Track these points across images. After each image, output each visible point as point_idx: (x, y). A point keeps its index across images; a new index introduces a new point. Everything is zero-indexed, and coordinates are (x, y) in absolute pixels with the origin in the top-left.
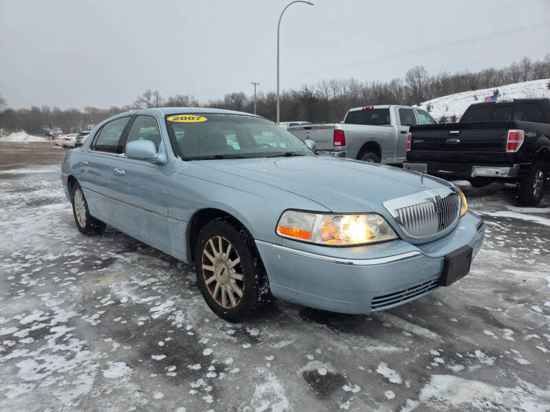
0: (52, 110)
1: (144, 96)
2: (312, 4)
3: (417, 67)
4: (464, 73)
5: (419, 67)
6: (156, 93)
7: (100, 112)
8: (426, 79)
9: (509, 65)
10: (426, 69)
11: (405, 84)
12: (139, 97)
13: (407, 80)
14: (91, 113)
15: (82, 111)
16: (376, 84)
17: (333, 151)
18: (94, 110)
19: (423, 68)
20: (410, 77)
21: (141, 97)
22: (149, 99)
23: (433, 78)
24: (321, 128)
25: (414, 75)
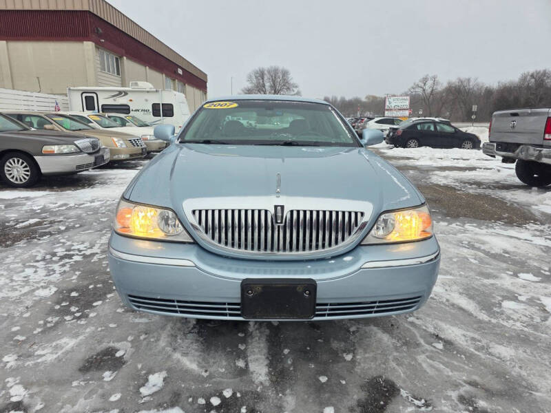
0: (339, 99)
1: (420, 81)
6: (434, 78)
7: (379, 99)
12: (414, 84)
14: (370, 101)
15: (364, 99)
17: (541, 146)
18: (374, 98)
21: (417, 82)
22: (425, 84)
24: (530, 115)
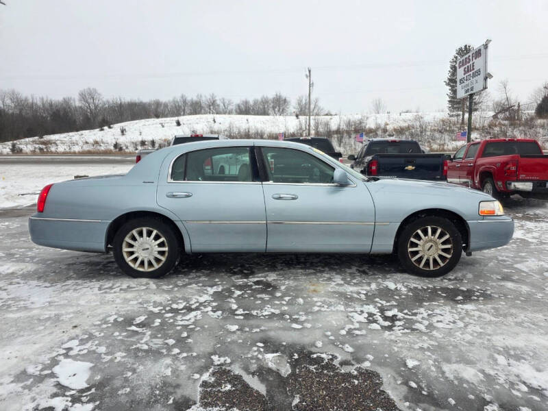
2: (4, 4)
3: (89, 89)
4: (137, 101)
5: (91, 89)
8: (100, 101)
9: (171, 99)
10: (99, 92)
11: (78, 104)
13: (80, 100)
16: (45, 100)
19: (95, 90)
20: (83, 96)
23: (108, 102)
25: (87, 96)
